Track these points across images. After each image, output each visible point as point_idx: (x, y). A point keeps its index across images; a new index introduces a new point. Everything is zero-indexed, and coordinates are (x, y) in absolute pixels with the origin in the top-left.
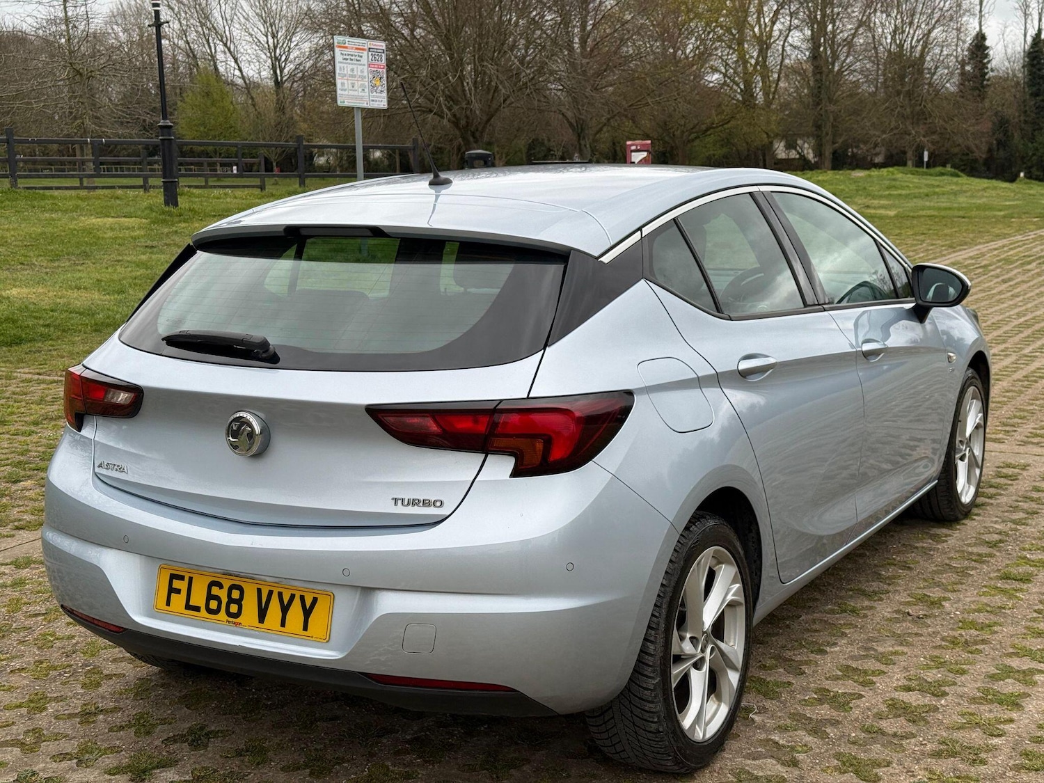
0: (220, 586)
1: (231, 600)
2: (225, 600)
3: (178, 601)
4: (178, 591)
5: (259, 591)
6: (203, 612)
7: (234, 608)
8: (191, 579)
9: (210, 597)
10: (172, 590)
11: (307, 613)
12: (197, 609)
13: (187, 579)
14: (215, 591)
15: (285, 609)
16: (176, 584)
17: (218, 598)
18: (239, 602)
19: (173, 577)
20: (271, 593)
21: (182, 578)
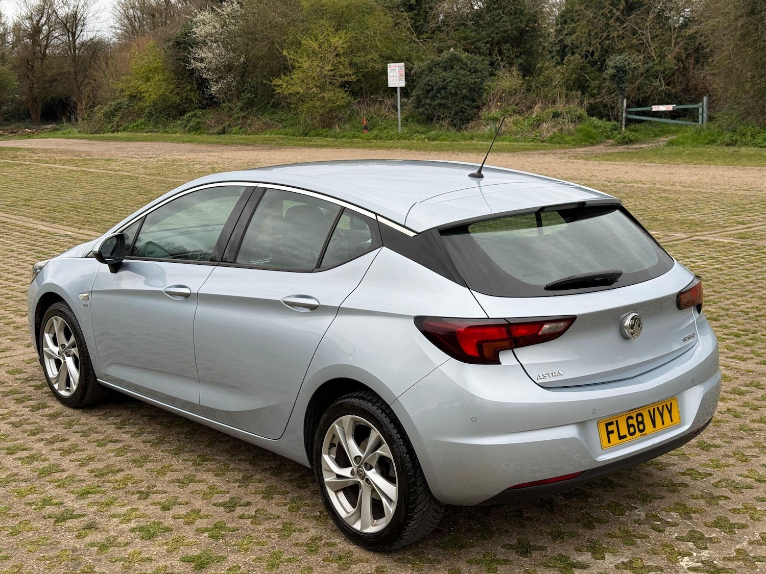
0: (631, 418)
1: (639, 423)
2: (636, 425)
3: (614, 437)
4: (612, 432)
5: (649, 411)
6: (629, 437)
7: (641, 427)
8: (617, 421)
9: (629, 426)
10: (609, 433)
11: (670, 412)
12: (625, 437)
13: (615, 423)
14: (630, 422)
15: (662, 415)
16: (610, 428)
17: (633, 425)
18: (642, 422)
19: (607, 425)
20: (654, 409)
21: (612, 423)
